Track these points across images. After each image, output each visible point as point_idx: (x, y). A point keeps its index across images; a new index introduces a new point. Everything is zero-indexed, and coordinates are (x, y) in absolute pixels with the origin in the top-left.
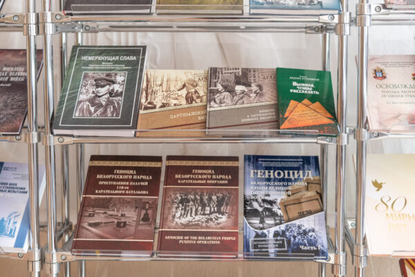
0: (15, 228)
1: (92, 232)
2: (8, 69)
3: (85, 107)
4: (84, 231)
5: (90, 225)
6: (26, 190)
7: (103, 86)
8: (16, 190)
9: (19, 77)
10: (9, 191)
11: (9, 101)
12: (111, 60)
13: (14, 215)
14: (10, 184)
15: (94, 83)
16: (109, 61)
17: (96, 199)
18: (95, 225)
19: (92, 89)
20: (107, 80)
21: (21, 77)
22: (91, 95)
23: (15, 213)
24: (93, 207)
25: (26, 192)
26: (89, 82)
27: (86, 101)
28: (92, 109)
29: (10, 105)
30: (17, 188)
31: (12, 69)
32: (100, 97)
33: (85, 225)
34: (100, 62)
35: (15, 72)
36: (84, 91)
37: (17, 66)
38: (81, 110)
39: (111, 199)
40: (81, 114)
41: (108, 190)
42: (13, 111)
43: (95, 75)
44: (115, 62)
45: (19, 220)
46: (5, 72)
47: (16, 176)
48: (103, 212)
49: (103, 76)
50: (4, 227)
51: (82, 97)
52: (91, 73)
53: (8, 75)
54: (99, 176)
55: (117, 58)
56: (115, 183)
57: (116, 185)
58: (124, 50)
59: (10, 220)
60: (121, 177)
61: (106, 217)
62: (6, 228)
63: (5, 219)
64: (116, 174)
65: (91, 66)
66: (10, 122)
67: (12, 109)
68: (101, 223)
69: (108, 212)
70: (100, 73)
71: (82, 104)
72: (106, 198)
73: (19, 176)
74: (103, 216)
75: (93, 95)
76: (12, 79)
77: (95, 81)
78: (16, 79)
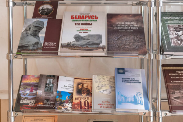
0: (142, 100)
1: (177, 102)
2: (128, 23)
3: (175, 41)
4: (173, 101)
5: (175, 98)
6: (140, 82)
7: (179, 31)
8: (135, 82)
9: (135, 27)
10: (132, 82)
11: (135, 38)
12: (177, 18)
13: (139, 94)
14: (131, 79)
15: (174, 29)
16: (176, 19)
17: (173, 86)
18: (177, 98)
19: (175, 33)
20: (179, 28)
21: (136, 27)
22: (175, 35)
23: (139, 93)
24: (173, 89)
25: (140, 83)
26: (171, 29)
27: (174, 38)
28: (179, 42)
29: (137, 41)
30: (135, 81)
31: (130, 23)
32: (180, 36)
33: (173, 98)
34: (172, 20)
35: (132, 24)
36: (171, 33)
37: (131, 22)
38: (174, 43)
39: (180, 85)
40: (175, 44)
41: (177, 81)
42: (140, 43)
43: (173, 26)
44: (180, 20)
45: (142, 96)
46: (127, 24)
47: (133, 75)
48: (178, 91)
49: (177, 26)
50: (137, 100)
51: (171, 36)
52: (170, 25)
53: (129, 26)
54: (170, 74)
55: (179, 18)
56: (179, 78)
57: (180, 79)
58: (181, 14)
59: (138, 96)
60: (181, 75)
61: (181, 94)
62: (138, 100)
63: (136, 96)
64: (178, 73)
65: (169, 22)
66: (141, 49)
67: (139, 42)
68: (180, 97)
69: (181, 92)
70: (175, 25)
71: (173, 39)
72: (177, 85)
73: (134, 75)
74: (179, 93)
75: (176, 35)
76: (132, 28)
77: (174, 28)
78: (134, 28)
